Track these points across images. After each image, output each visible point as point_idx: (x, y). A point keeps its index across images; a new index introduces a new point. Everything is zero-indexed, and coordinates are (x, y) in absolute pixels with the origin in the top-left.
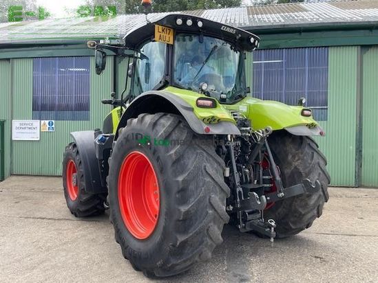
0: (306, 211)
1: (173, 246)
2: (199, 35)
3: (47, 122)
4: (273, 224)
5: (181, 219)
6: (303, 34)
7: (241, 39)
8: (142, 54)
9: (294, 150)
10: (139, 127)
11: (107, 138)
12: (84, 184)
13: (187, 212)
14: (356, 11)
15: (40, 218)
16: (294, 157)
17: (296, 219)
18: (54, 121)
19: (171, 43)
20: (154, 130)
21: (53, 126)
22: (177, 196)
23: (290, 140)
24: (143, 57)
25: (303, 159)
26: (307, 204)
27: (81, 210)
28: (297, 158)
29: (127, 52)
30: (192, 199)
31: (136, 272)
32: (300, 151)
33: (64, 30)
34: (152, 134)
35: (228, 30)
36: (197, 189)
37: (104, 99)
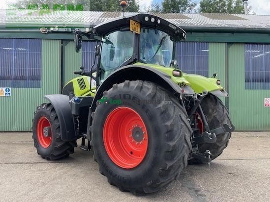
0: (222, 144)
1: (163, 170)
2: (155, 29)
3: (4, 89)
4: (209, 153)
5: (170, 150)
6: (193, 33)
7: (178, 34)
8: (107, 40)
9: (212, 106)
10: (126, 89)
11: (81, 99)
12: (60, 134)
13: (175, 146)
14: (226, 21)
15: (19, 163)
16: (213, 110)
17: (215, 150)
18: (10, 88)
19: (139, 33)
20: (142, 92)
21: (10, 92)
22: (166, 135)
23: (210, 100)
24: (108, 42)
25: (219, 112)
26: (222, 140)
27: (55, 155)
28: (215, 111)
29: (97, 37)
30: (176, 137)
31: (123, 193)
32: (217, 106)
33: (16, 18)
34: (140, 94)
35: (172, 27)
36: (178, 130)
37: (76, 71)
